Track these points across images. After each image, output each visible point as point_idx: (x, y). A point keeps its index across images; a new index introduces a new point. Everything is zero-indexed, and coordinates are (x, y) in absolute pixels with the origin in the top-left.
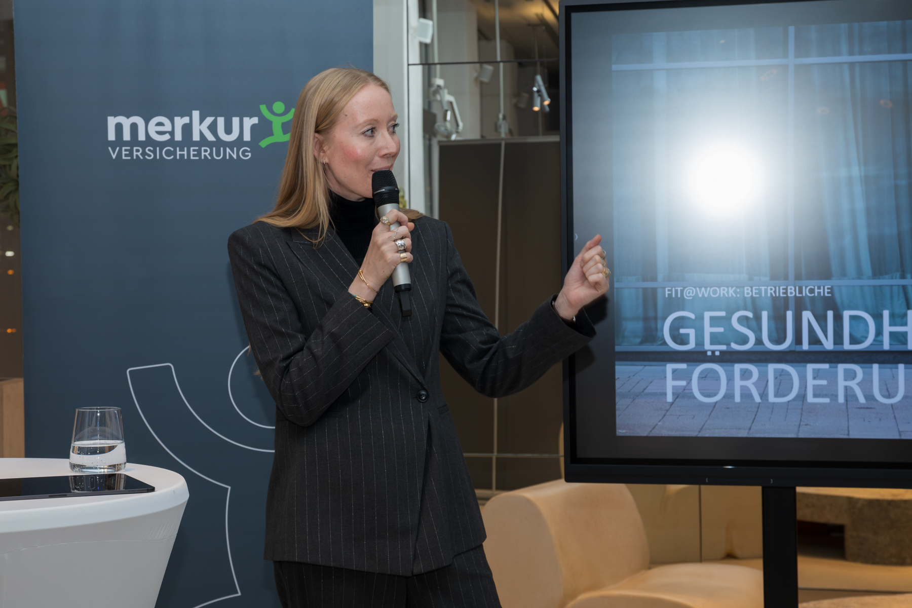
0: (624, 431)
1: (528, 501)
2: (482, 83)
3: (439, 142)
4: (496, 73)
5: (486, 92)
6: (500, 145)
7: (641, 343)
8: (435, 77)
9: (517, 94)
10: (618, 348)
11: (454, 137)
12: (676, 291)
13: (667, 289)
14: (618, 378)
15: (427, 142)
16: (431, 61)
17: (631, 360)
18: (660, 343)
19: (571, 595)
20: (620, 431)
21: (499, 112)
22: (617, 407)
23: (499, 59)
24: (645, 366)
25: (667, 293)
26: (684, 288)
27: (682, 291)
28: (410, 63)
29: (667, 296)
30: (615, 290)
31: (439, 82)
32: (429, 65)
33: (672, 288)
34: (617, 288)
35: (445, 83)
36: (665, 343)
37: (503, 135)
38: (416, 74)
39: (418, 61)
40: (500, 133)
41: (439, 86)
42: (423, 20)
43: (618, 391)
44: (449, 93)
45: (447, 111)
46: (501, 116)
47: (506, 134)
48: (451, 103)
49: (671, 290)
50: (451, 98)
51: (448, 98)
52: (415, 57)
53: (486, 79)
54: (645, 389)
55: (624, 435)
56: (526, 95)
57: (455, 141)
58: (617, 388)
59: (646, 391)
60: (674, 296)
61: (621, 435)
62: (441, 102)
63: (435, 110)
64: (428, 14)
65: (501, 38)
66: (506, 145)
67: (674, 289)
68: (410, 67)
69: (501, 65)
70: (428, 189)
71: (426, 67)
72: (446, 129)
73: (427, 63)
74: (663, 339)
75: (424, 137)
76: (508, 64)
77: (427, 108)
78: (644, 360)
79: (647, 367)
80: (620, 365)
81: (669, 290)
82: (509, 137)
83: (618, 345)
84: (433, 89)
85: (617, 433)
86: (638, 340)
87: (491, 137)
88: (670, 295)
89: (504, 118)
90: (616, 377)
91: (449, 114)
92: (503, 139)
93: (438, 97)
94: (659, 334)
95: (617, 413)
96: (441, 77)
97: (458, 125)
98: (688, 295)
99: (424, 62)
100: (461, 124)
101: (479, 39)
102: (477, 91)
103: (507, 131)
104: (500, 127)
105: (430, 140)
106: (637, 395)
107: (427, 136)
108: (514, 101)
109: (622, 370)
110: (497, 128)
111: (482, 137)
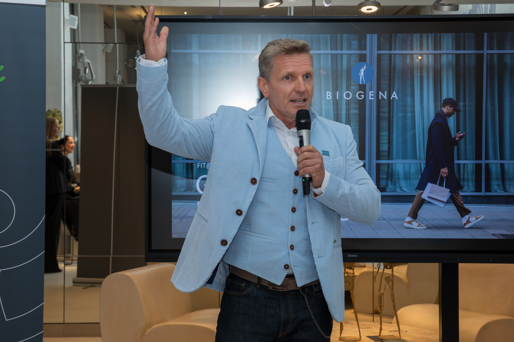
0: (176, 236)
1: (127, 277)
2: (106, 53)
3: (82, 85)
4: (114, 49)
5: (109, 58)
6: (116, 88)
7: (185, 191)
8: (80, 48)
9: (127, 61)
10: (173, 194)
11: (90, 83)
12: (203, 165)
13: (198, 164)
14: (173, 209)
15: (75, 85)
16: (77, 41)
17: (180, 200)
18: (194, 191)
19: (149, 326)
20: (173, 235)
21: (117, 70)
22: (172, 223)
23: (116, 42)
24: (187, 202)
25: (198, 165)
26: (207, 163)
27: (206, 165)
28: (65, 41)
29: (198, 167)
30: (172, 164)
31: (82, 51)
32: (76, 43)
33: (201, 163)
34: (173, 163)
35: (85, 52)
36: (197, 191)
37: (118, 83)
38: (69, 47)
39: (69, 41)
40: (117, 81)
41: (81, 54)
42: (72, 16)
43: (173, 215)
44: (87, 58)
45: (86, 68)
46: (117, 72)
47: (120, 82)
48: (89, 63)
49: (200, 165)
50: (89, 61)
51: (87, 60)
52: (68, 38)
53: (109, 51)
54: (186, 214)
55: (176, 238)
56: (132, 60)
57: (90, 85)
58: (172, 214)
59: (187, 215)
60: (201, 167)
61: (174, 237)
62: (83, 62)
63: (80, 66)
64: (76, 13)
65: (118, 27)
66: (119, 88)
67: (201, 164)
68: (65, 44)
69: (118, 45)
70: (75, 112)
71: (74, 44)
72: (86, 78)
73: (74, 42)
74: (196, 189)
75: (73, 82)
76: (122, 45)
77: (74, 66)
78: (186, 200)
79: (187, 203)
80: (174, 202)
81: (199, 164)
82: (122, 83)
83: (173, 192)
84: (78, 56)
85: (172, 236)
86: (184, 189)
87: (112, 83)
88: (200, 167)
89: (119, 73)
90: (172, 208)
91: (87, 69)
92: (118, 85)
93: (81, 60)
94: (194, 186)
95: (173, 226)
96: (83, 49)
97: (92, 76)
98: (208, 167)
99: (73, 42)
100: (94, 76)
101: (105, 27)
102: (104, 57)
103: (121, 80)
104: (117, 78)
105: (76, 84)
106: (183, 218)
107: (75, 82)
108: (125, 63)
109: (175, 205)
110: (115, 78)
111: (107, 83)
